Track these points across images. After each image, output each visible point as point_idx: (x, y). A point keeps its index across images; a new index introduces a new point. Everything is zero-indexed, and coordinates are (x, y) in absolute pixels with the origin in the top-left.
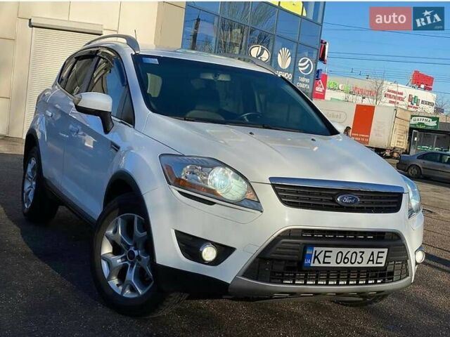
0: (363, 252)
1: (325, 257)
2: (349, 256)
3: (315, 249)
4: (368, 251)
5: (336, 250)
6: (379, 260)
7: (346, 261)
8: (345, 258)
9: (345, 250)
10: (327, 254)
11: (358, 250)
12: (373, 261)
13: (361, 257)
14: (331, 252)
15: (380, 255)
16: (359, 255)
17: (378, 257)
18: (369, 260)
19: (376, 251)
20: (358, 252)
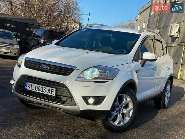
0: (45, 88)
1: (32, 87)
2: (40, 88)
3: (28, 83)
4: (47, 88)
5: (35, 85)
6: (52, 93)
7: (39, 90)
8: (39, 89)
9: (38, 86)
10: (32, 86)
11: (43, 87)
12: (50, 92)
13: (45, 90)
14: (33, 85)
15: (53, 91)
16: (44, 89)
17: (52, 91)
18: (48, 92)
19: (51, 89)
20: (43, 88)
